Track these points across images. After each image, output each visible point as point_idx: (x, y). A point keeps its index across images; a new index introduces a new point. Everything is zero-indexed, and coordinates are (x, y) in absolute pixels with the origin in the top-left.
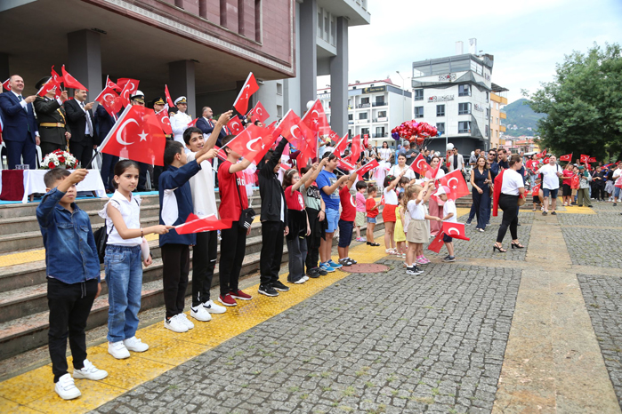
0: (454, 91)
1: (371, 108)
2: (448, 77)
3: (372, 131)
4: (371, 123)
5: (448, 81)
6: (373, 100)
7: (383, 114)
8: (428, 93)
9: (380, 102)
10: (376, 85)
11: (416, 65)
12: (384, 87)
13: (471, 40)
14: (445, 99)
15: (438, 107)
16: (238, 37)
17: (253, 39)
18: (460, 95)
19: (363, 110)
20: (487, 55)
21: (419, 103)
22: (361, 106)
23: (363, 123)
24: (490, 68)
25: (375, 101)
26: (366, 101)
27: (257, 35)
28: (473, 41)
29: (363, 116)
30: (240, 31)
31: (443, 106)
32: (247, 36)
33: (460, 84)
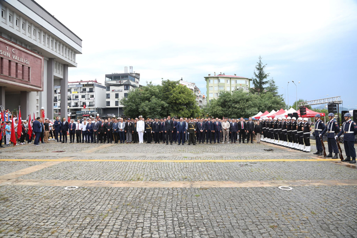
0: (122, 88)
1: (87, 93)
2: (120, 82)
3: (88, 104)
4: (87, 100)
5: (120, 83)
6: (88, 89)
7: (92, 96)
8: (112, 88)
9: (91, 91)
10: (90, 83)
11: (107, 76)
12: (93, 84)
13: (130, 67)
14: (119, 91)
15: (116, 94)
16: (22, 81)
17: (27, 80)
18: (125, 90)
19: (83, 94)
20: (137, 74)
21: (108, 92)
22: (82, 92)
23: (83, 100)
24: (138, 79)
25: (89, 90)
26: (85, 90)
27: (29, 79)
28: (131, 67)
29: (83, 97)
30: (23, 78)
31: (118, 94)
32: (25, 80)
33: (125, 85)
